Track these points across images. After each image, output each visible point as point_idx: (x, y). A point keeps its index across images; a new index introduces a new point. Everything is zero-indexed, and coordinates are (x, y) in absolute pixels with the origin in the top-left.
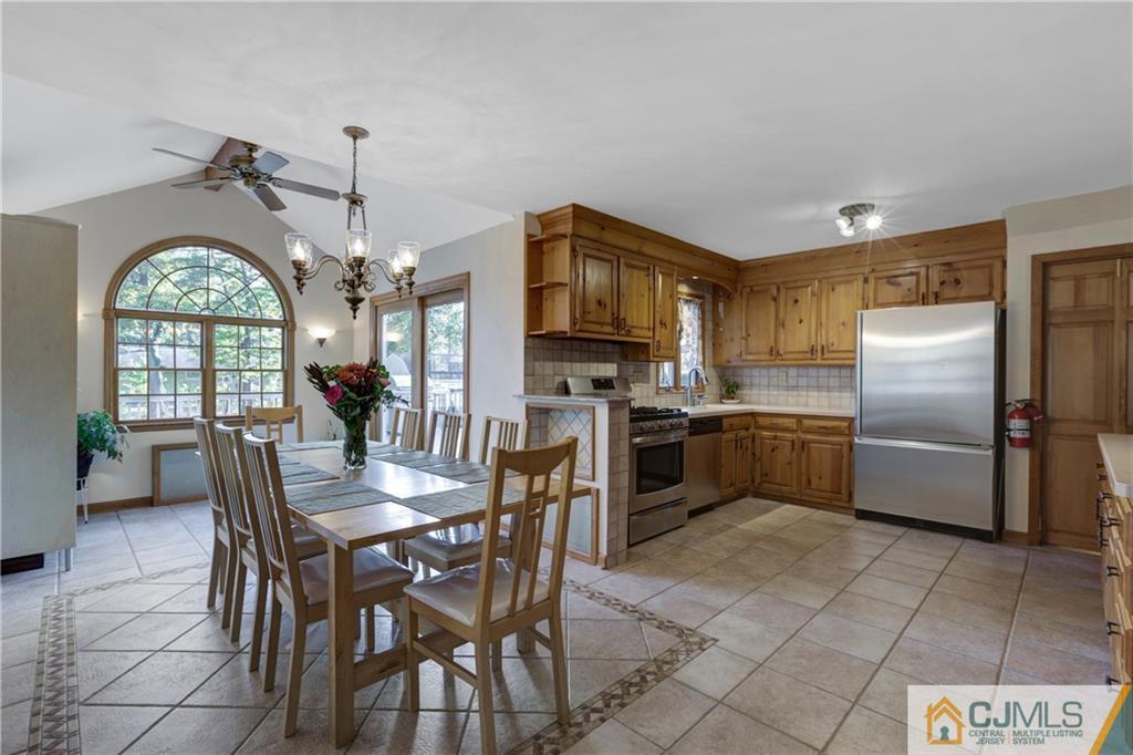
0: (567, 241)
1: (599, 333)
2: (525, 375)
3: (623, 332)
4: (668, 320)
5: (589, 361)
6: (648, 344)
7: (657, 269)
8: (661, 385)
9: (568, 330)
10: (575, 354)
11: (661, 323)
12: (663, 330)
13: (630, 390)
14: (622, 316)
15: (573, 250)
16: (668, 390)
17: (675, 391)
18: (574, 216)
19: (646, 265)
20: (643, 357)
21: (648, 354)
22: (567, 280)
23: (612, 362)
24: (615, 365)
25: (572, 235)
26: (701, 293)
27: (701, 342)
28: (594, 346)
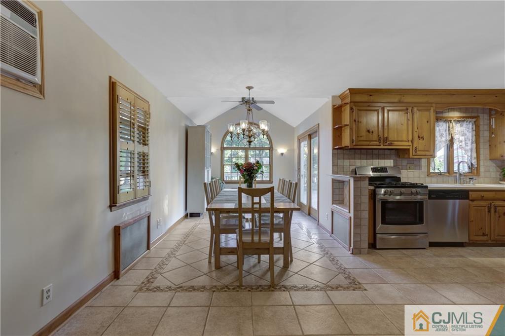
0: (349, 105)
1: (369, 145)
2: (333, 166)
3: (386, 144)
4: (425, 135)
5: (373, 159)
6: (409, 149)
7: (415, 109)
8: (431, 171)
9: (349, 145)
10: (362, 156)
11: (419, 137)
12: (421, 141)
13: (400, 173)
14: (386, 135)
15: (351, 109)
16: (440, 174)
17: (448, 174)
18: (351, 94)
19: (405, 108)
20: (406, 156)
21: (409, 155)
22: (348, 123)
23: (390, 159)
24: (392, 161)
25: (351, 102)
26: (473, 115)
27: (474, 145)
28: (376, 152)
